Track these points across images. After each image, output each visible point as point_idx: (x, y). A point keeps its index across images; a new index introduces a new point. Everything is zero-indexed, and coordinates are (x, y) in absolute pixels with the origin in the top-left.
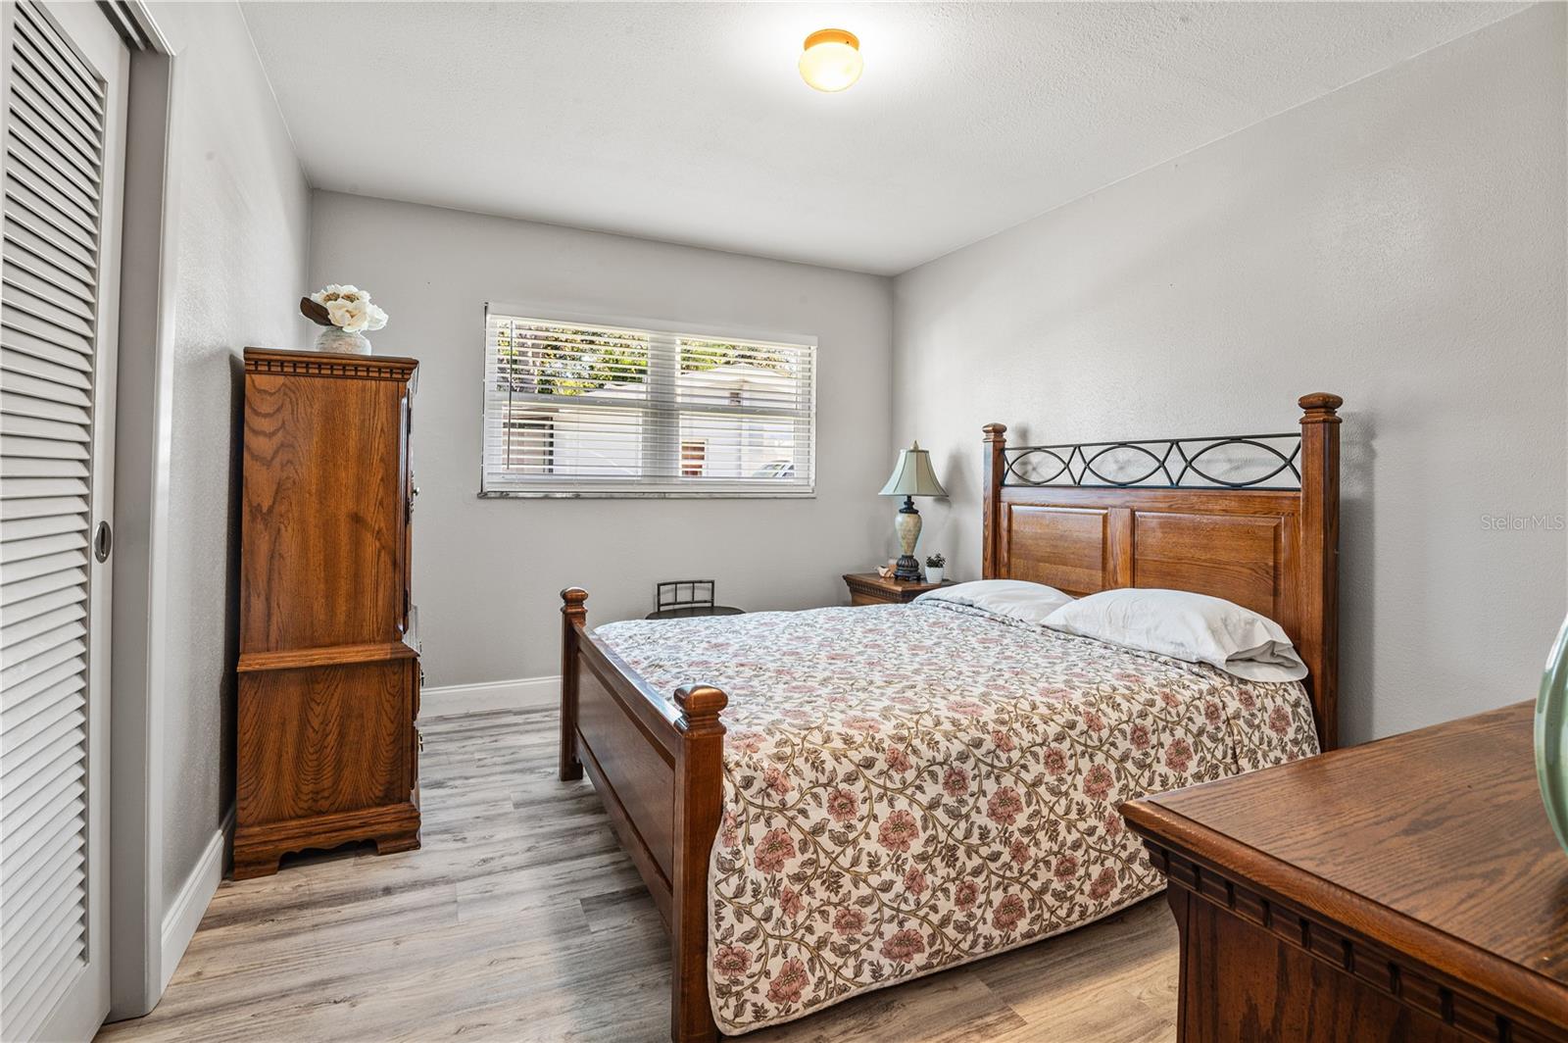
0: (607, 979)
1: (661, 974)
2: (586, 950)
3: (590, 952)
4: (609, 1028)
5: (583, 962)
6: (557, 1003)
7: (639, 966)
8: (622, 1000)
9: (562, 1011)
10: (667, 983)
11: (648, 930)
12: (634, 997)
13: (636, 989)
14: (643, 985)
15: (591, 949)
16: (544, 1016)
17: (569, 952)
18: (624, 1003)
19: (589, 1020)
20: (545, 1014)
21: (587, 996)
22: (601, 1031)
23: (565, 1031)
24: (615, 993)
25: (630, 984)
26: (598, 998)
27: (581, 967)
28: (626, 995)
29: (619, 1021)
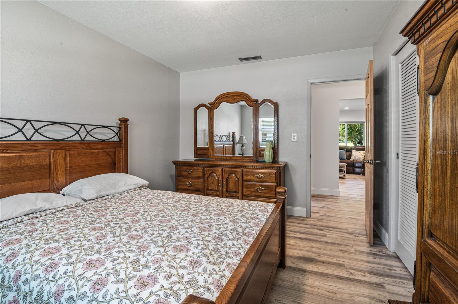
0: (292, 287)
1: (278, 282)
2: (293, 299)
3: (292, 298)
4: (297, 277)
5: (296, 296)
6: (308, 288)
7: (281, 287)
8: (291, 281)
9: (307, 286)
10: (278, 279)
11: (271, 296)
12: (288, 280)
13: (286, 281)
14: (284, 281)
15: (292, 299)
16: (312, 286)
17: (299, 301)
18: (291, 280)
19: (301, 280)
20: (311, 287)
21: (299, 286)
22: (299, 277)
23: (307, 281)
24: (292, 283)
25: (287, 284)
26: (297, 284)
27: (297, 295)
28: (289, 281)
29: (294, 277)
